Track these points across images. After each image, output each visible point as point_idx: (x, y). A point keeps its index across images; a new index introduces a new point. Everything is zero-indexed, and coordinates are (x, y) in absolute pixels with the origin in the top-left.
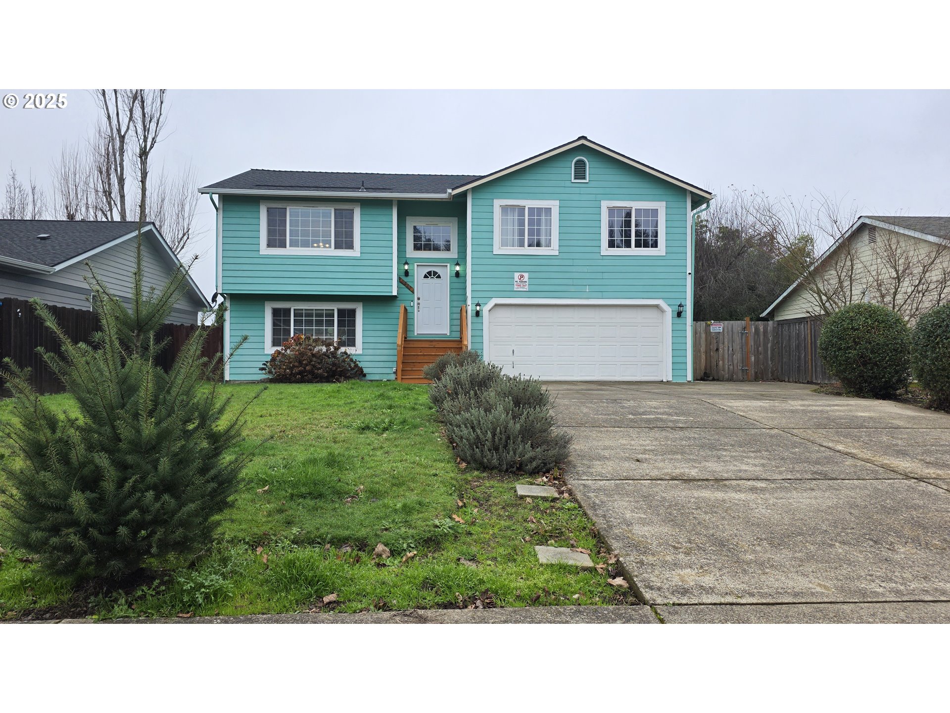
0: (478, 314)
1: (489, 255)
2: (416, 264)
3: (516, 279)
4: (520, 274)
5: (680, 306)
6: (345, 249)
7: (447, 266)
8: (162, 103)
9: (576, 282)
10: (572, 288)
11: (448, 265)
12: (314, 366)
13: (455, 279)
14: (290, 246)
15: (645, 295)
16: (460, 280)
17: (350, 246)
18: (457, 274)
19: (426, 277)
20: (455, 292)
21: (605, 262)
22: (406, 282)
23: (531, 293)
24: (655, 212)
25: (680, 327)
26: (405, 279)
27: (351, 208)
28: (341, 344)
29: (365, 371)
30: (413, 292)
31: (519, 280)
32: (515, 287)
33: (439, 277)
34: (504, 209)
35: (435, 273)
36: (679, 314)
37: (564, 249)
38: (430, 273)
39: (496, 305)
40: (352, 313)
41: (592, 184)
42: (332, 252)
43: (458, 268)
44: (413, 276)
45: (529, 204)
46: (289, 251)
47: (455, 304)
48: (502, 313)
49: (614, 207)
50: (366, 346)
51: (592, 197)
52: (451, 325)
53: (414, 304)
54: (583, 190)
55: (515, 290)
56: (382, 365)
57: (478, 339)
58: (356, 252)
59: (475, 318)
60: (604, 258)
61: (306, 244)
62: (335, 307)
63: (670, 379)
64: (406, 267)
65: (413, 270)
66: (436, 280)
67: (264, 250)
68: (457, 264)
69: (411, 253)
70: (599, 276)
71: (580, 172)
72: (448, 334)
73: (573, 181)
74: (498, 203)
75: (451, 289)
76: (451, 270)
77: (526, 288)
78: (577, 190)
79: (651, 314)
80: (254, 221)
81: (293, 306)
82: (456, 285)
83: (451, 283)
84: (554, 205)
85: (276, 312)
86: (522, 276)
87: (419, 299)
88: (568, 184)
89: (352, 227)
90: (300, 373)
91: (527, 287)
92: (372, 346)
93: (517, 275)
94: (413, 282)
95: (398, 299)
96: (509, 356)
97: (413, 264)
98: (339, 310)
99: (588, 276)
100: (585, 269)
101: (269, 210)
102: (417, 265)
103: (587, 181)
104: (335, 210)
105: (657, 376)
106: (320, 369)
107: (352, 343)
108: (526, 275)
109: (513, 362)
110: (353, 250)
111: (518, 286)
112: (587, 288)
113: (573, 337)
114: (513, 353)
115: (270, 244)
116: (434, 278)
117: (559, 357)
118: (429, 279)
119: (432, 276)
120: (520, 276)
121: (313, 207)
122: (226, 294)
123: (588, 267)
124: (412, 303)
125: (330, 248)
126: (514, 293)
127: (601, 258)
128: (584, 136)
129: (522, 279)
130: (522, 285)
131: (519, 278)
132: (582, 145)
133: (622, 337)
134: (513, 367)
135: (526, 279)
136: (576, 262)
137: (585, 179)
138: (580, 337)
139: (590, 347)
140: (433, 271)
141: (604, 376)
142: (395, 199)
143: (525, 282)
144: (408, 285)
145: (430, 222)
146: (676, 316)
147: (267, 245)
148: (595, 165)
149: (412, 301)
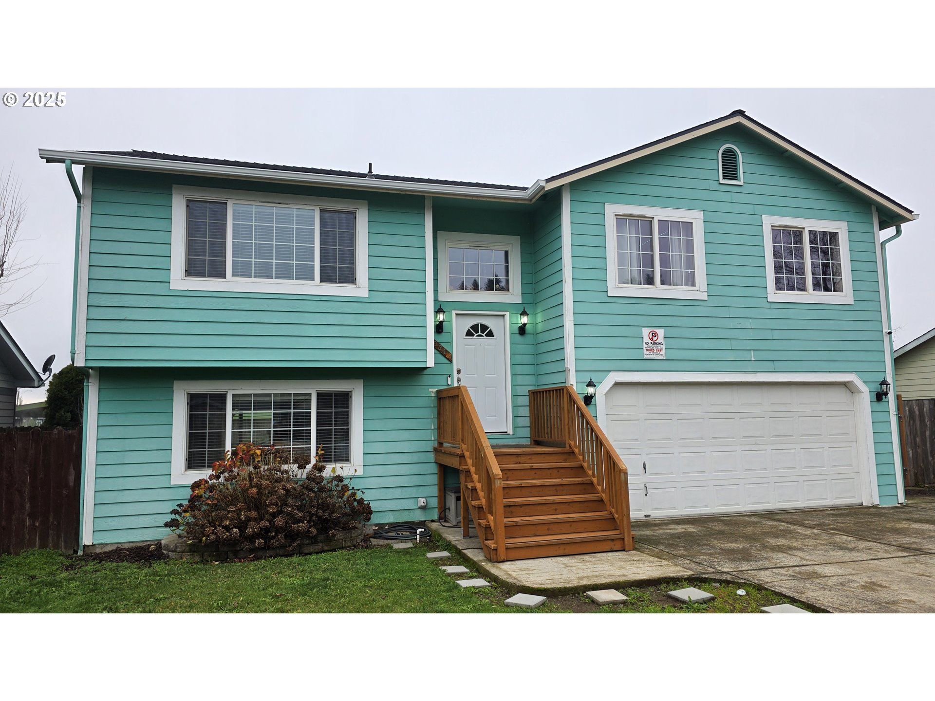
0: (588, 400)
1: (601, 297)
2: (454, 312)
3: (646, 339)
4: (649, 330)
5: (884, 383)
6: (340, 282)
7: (503, 316)
9: (736, 345)
10: (730, 356)
11: (508, 314)
12: (290, 515)
13: (519, 339)
14: (233, 275)
15: (832, 366)
16: (528, 339)
17: (349, 278)
18: (522, 330)
19: (469, 334)
20: (519, 359)
21: (774, 313)
22: (438, 344)
23: (670, 363)
24: (834, 236)
26: (438, 338)
27: (351, 210)
28: (326, 457)
30: (450, 360)
31: (650, 341)
32: (646, 352)
33: (490, 334)
34: (621, 219)
35: (484, 328)
36: (879, 397)
37: (716, 291)
38: (475, 327)
39: (618, 384)
40: (344, 399)
41: (748, 188)
42: (315, 287)
43: (525, 320)
44: (450, 333)
45: (659, 214)
46: (231, 284)
47: (520, 380)
48: (627, 399)
49: (780, 226)
50: (371, 459)
51: (749, 209)
52: (515, 417)
53: (452, 381)
54: (737, 198)
55: (646, 357)
56: (397, 493)
58: (360, 289)
60: (773, 305)
61: (264, 273)
62: (312, 389)
63: (877, 502)
64: (440, 317)
65: (450, 322)
66: (485, 339)
67: (178, 280)
68: (524, 313)
69: (446, 293)
70: (768, 335)
71: (730, 171)
72: (511, 432)
73: (722, 181)
74: (612, 210)
75: (513, 354)
76: (511, 323)
77: (663, 354)
78: (727, 197)
79: (839, 396)
80: (161, 224)
81: (232, 390)
82: (522, 349)
83: (512, 344)
84: (695, 217)
85: (195, 402)
86: (654, 335)
87: (459, 372)
88: (715, 186)
89: (353, 244)
90: (264, 533)
91: (663, 353)
92: (380, 459)
93: (646, 332)
94: (451, 343)
95: (425, 373)
96: (638, 475)
97: (450, 312)
98: (320, 395)
99: (751, 334)
100: (748, 324)
101: (190, 204)
102: (457, 314)
103: (741, 183)
104: (321, 211)
105: (853, 497)
107: (345, 457)
108: (661, 332)
109: (645, 485)
110: (355, 286)
111: (650, 351)
112: (752, 355)
113: (732, 437)
114: (645, 468)
115: (192, 270)
116: (483, 336)
117: (716, 471)
118: (475, 337)
119: (480, 333)
120: (651, 334)
121: (279, 203)
122: (92, 368)
123: (750, 320)
124: (449, 379)
125: (313, 279)
126: (643, 364)
127: (768, 305)
128: (740, 110)
129: (655, 339)
130: (655, 350)
131: (651, 337)
132: (738, 125)
133: (803, 435)
134: (646, 495)
135: (661, 339)
136: (733, 313)
137: (737, 180)
138: (744, 437)
139: (758, 452)
140: (481, 324)
141: (783, 501)
142: (424, 196)
143: (660, 344)
144: (443, 348)
145: (477, 243)
146: (875, 400)
147: (186, 271)
148: (750, 159)
149: (449, 376)
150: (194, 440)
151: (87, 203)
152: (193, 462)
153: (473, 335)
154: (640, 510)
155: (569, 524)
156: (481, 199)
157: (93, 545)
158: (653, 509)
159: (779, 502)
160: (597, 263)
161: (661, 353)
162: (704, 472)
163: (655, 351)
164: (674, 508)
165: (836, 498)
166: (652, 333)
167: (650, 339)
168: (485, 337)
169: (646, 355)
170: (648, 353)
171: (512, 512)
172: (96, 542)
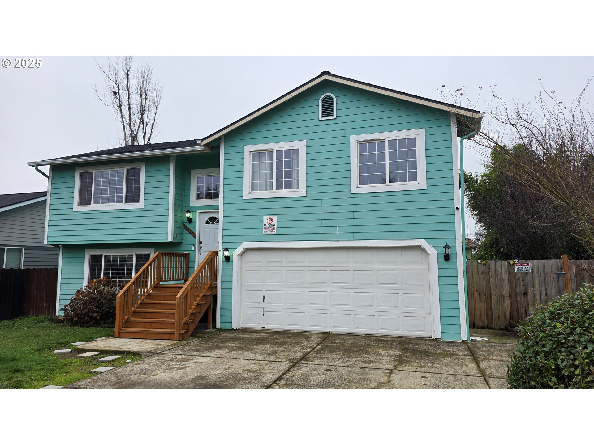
0: (227, 259)
1: (241, 200)
2: (198, 212)
3: (265, 222)
4: (269, 217)
5: (447, 247)
6: (133, 202)
9: (325, 223)
10: (322, 230)
12: (90, 309)
14: (94, 203)
15: (404, 235)
17: (137, 200)
19: (207, 222)
21: (356, 201)
22: (189, 229)
23: (279, 236)
24: (412, 141)
25: (449, 273)
26: (189, 226)
27: (138, 167)
30: (195, 237)
31: (267, 224)
32: (264, 230)
33: (218, 222)
34: (254, 154)
35: (216, 219)
36: (447, 258)
37: (312, 190)
38: (210, 219)
39: (247, 250)
40: (147, 256)
41: (340, 120)
42: (123, 206)
44: (196, 222)
45: (277, 146)
46: (93, 207)
48: (252, 258)
49: (364, 141)
51: (341, 133)
53: (195, 248)
54: (332, 127)
55: (264, 233)
57: (227, 285)
58: (141, 205)
59: (225, 263)
60: (355, 196)
61: (104, 201)
62: (133, 253)
63: (439, 336)
64: (188, 215)
65: (196, 217)
67: (76, 207)
69: (194, 201)
70: (351, 215)
71: (327, 109)
73: (320, 118)
74: (248, 149)
77: (275, 231)
78: (325, 128)
80: (70, 185)
81: (104, 253)
84: (301, 145)
86: (271, 220)
87: (200, 243)
88: (315, 122)
89: (139, 183)
91: (275, 230)
93: (265, 218)
94: (195, 227)
95: (183, 244)
96: (260, 303)
97: (195, 212)
98: (138, 256)
99: (338, 216)
100: (334, 209)
101: (82, 175)
102: (200, 213)
103: (335, 117)
104: (127, 170)
105: (424, 331)
106: (95, 312)
108: (275, 218)
109: (264, 309)
110: (138, 203)
111: (267, 229)
112: (337, 229)
113: (325, 283)
114: (264, 299)
115: (81, 203)
116: (214, 223)
117: (311, 304)
118: (210, 224)
119: (213, 222)
120: (268, 219)
121: (111, 169)
122: (60, 245)
123: (337, 206)
124: (193, 247)
125: (122, 202)
126: (261, 237)
127: (351, 196)
128: (325, 71)
129: (270, 222)
130: (270, 229)
131: (268, 221)
132: (325, 80)
133: (380, 284)
134: (264, 315)
135: (274, 222)
136: (325, 203)
137: (333, 115)
138: (333, 283)
139: (344, 293)
140: (214, 217)
141: (360, 328)
142: (170, 155)
143: (273, 225)
144: (191, 231)
145: (210, 173)
146: (443, 259)
147: (79, 203)
148: (343, 99)
149: (193, 246)
151: (51, 179)
153: (209, 223)
154: (259, 324)
155: (161, 324)
156: (186, 153)
158: (267, 324)
159: (357, 328)
161: (274, 230)
162: (302, 304)
163: (270, 230)
164: (281, 325)
165: (407, 330)
166: (269, 219)
167: (268, 223)
168: (215, 224)
169: (264, 232)
170: (265, 231)
172: (60, 315)
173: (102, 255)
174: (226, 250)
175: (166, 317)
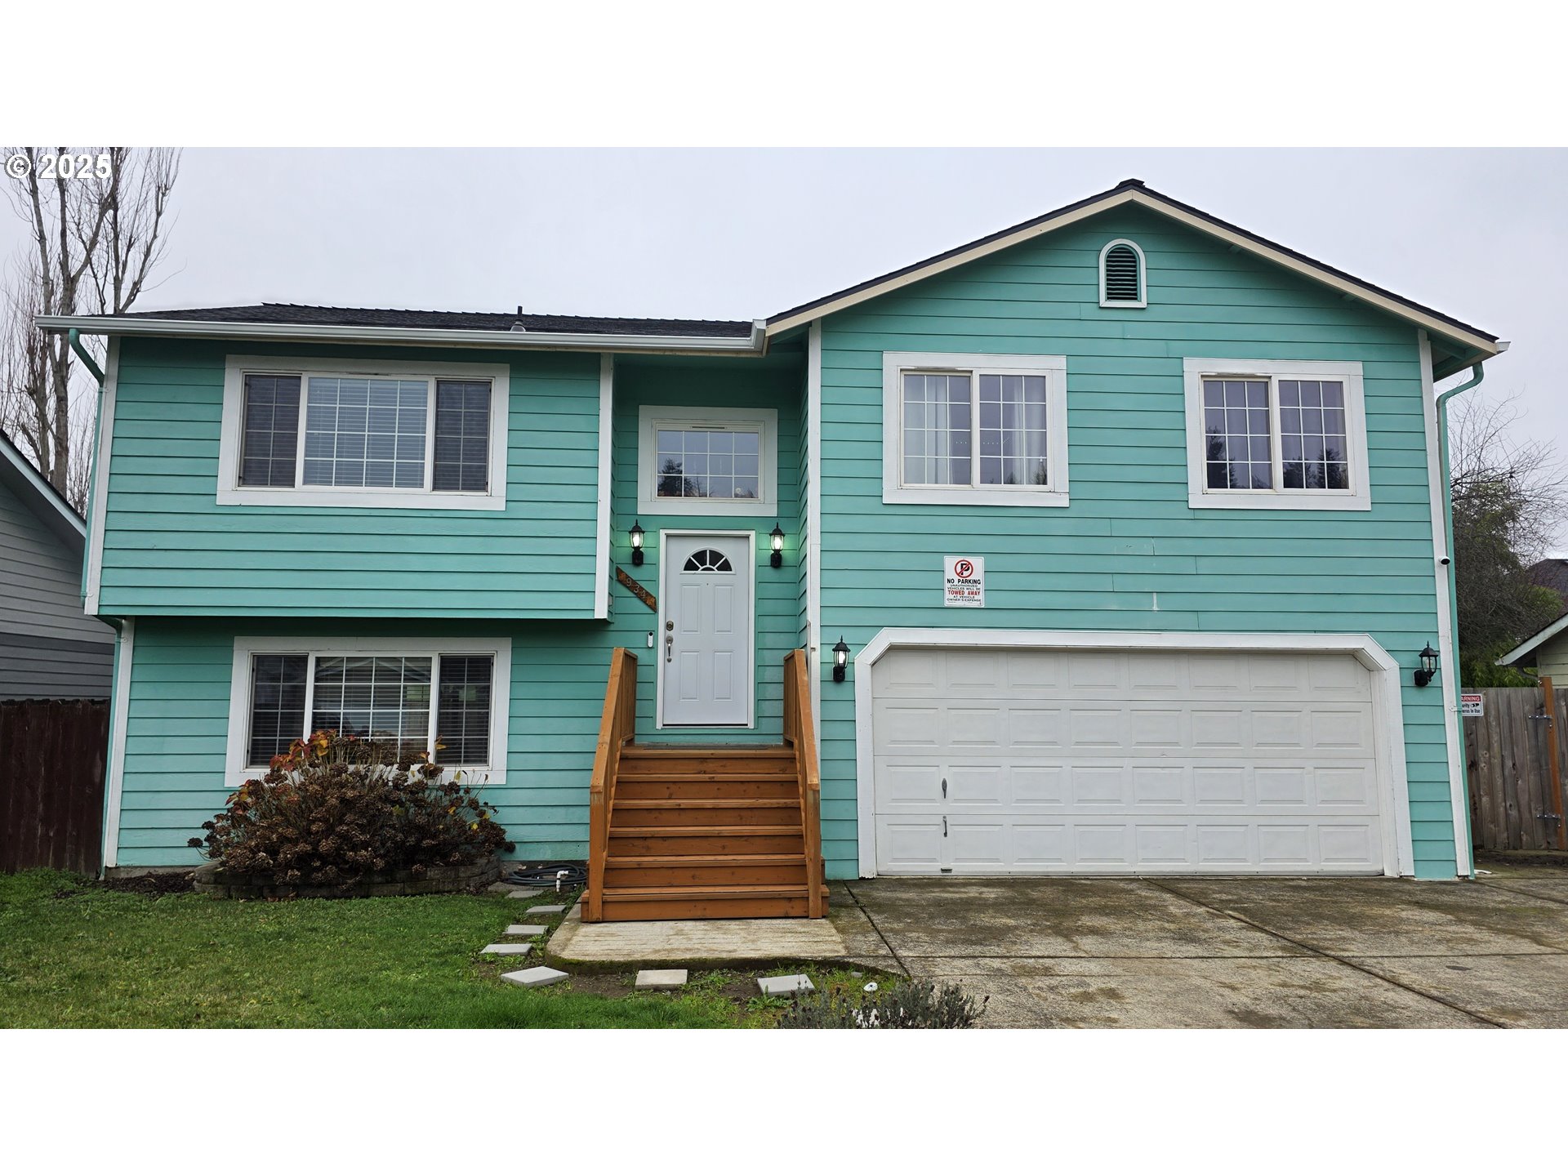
0: (839, 674)
1: (870, 505)
2: (663, 533)
3: (950, 573)
4: (959, 558)
5: (1426, 653)
6: (464, 489)
7: (747, 537)
8: (159, 214)
9: (1121, 583)
10: (1113, 602)
11: (752, 534)
12: (345, 837)
13: (771, 573)
14: (305, 482)
15: (1321, 621)
16: (786, 574)
17: (477, 481)
18: (777, 559)
19: (690, 566)
20: (769, 606)
21: (1200, 529)
22: (634, 582)
23: (991, 615)
24: (1334, 390)
25: (1425, 715)
26: (635, 574)
27: (484, 379)
28: (450, 754)
29: (511, 835)
30: (654, 608)
31: (956, 578)
32: (948, 596)
33: (726, 566)
34: (914, 377)
35: (716, 556)
36: (1422, 679)
37: (1083, 491)
38: (700, 557)
39: (893, 649)
40: (481, 668)
41: (1156, 313)
42: (425, 497)
43: (778, 543)
44: (656, 565)
45: (981, 364)
46: (301, 494)
47: (770, 640)
48: (914, 674)
49: (1220, 375)
50: (520, 761)
51: (1159, 348)
52: (758, 701)
53: (656, 641)
54: (1133, 329)
55: (947, 604)
56: (560, 815)
58: (493, 499)
59: (832, 686)
60: (1199, 515)
61: (349, 476)
62: (433, 651)
63: (1408, 871)
64: (637, 540)
65: (657, 547)
66: (716, 576)
67: (229, 490)
68: (777, 532)
69: (649, 502)
70: (1188, 566)
71: (1122, 283)
72: (751, 726)
73: (1104, 303)
74: (895, 363)
75: (758, 599)
76: (758, 549)
77: (980, 600)
78: (1114, 330)
79: (1339, 675)
80: (205, 412)
81: (314, 650)
82: (773, 590)
83: (758, 583)
84: (1053, 368)
85: (262, 667)
86: (966, 566)
87: (669, 626)
88: (1089, 311)
89: (485, 431)
91: (981, 596)
92: (535, 761)
93: (950, 563)
94: (656, 581)
95: (612, 627)
96: (933, 800)
97: (657, 532)
98: (445, 661)
99: (1154, 565)
100: (1147, 547)
101: (249, 382)
102: (668, 536)
103: (1143, 304)
104: (438, 383)
105: (1365, 860)
106: (365, 845)
107: (478, 753)
108: (978, 563)
109: (944, 817)
110: (485, 493)
111: (956, 593)
112: (1155, 601)
113: (1116, 743)
114: (944, 790)
115: (249, 474)
116: (713, 570)
117: (1080, 801)
118: (699, 571)
119: (708, 566)
120: (959, 565)
121: (376, 374)
122: (124, 617)
123: (1153, 540)
124: (651, 638)
125: (422, 485)
126: (941, 615)
127: (1190, 515)
128: (1133, 180)
129: (966, 573)
130: (966, 592)
131: (959, 570)
132: (1131, 205)
133: (1258, 744)
134: (946, 834)
135: (978, 573)
136: (1120, 528)
137: (1136, 299)
138: (1139, 743)
139: (1167, 771)
140: (710, 551)
141: (1213, 860)
142: (600, 353)
143: (975, 581)
144: (641, 589)
145: (703, 422)
146: (1412, 682)
147: (240, 477)
148: (1165, 261)
149: (651, 634)
150: (260, 722)
151: (111, 387)
152: (256, 755)
153: (697, 568)
154: (934, 860)
155: (729, 871)
157: (117, 868)
158: (957, 860)
159: (1206, 860)
160: (868, 450)
161: (976, 597)
162: (1057, 801)
163: (966, 594)
164: (997, 860)
165: (1327, 860)
166: (962, 565)
167: (958, 574)
168: (716, 571)
169: (948, 600)
170: (952, 597)
171: (648, 848)
172: (121, 864)
173: (302, 660)
174: (841, 647)
175: (724, 847)
